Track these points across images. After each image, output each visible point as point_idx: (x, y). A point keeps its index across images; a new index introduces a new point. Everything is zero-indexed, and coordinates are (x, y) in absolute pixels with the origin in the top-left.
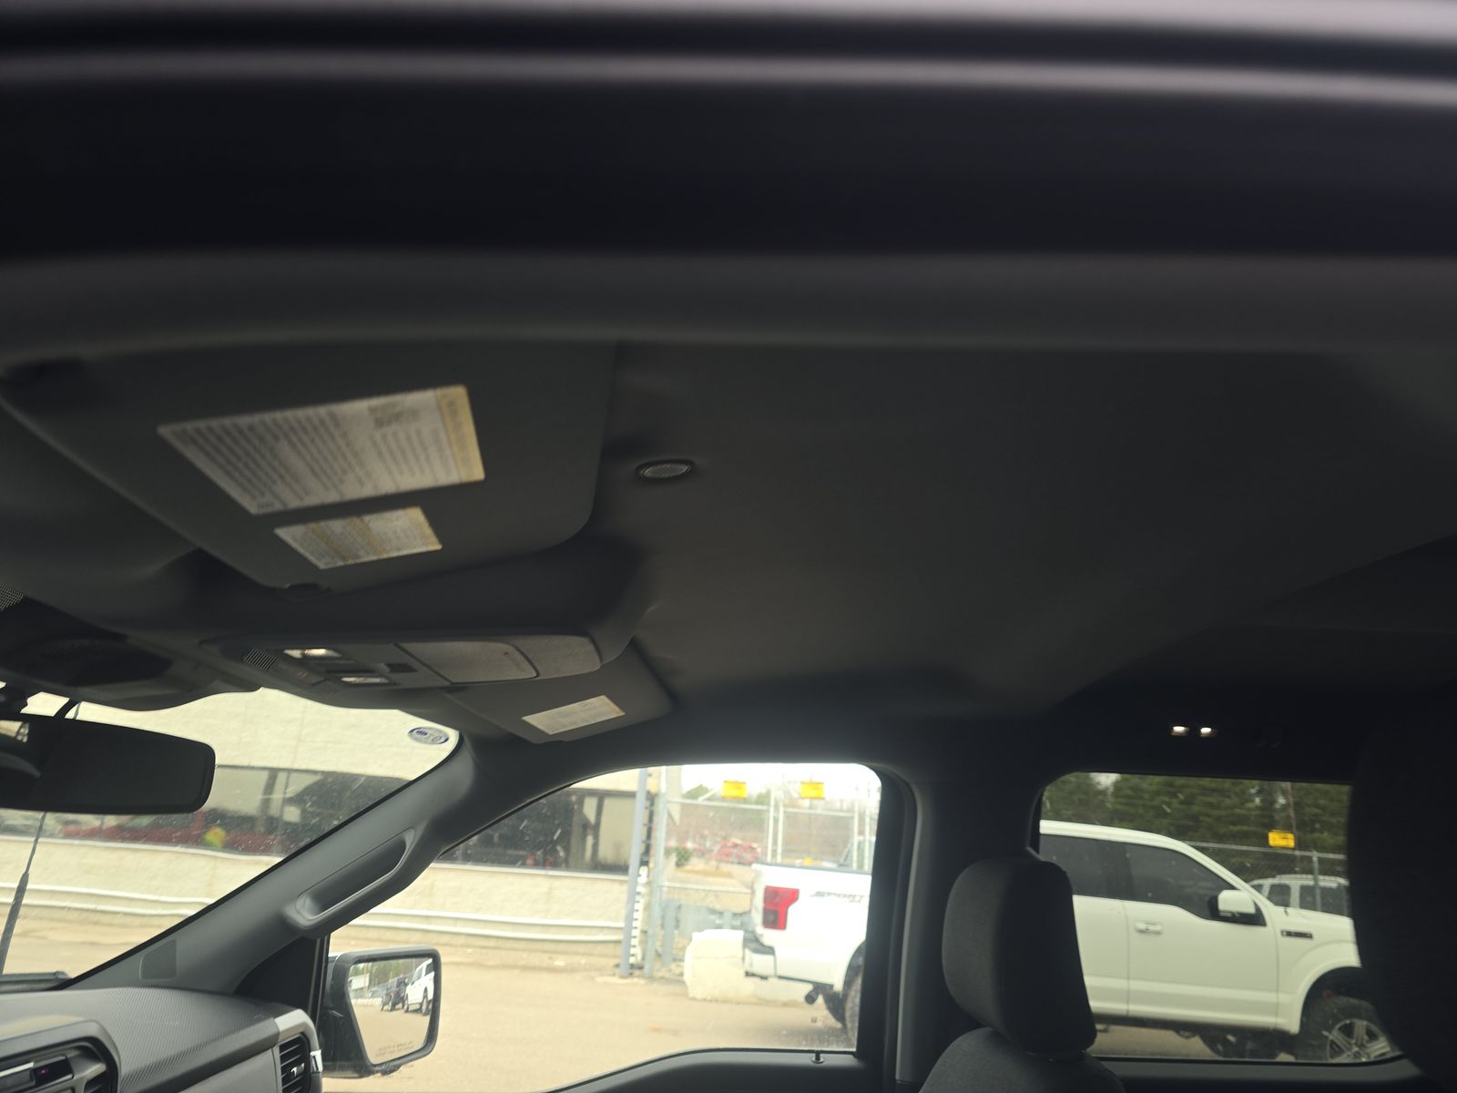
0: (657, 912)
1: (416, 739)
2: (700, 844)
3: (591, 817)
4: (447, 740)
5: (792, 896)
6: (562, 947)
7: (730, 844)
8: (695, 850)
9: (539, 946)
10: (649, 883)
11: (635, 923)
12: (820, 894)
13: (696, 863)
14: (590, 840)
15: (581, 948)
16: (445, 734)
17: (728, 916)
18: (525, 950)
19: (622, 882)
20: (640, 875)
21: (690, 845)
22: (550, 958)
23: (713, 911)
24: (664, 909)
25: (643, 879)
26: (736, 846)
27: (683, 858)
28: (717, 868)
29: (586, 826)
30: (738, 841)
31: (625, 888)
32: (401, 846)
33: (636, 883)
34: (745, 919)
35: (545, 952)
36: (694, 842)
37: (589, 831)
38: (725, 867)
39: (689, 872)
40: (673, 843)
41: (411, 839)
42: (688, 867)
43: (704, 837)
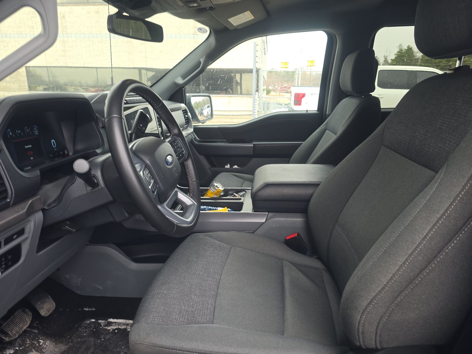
0: (262, 105)
1: (199, 32)
2: (274, 87)
3: (239, 81)
4: (207, 32)
5: (304, 95)
6: (234, 117)
7: (283, 87)
8: (272, 89)
9: (228, 117)
10: (259, 97)
11: (255, 109)
12: (312, 94)
13: (272, 93)
14: (239, 87)
15: (240, 117)
16: (206, 30)
17: (283, 105)
18: (224, 118)
19: (250, 97)
20: (256, 94)
21: (270, 88)
22: (232, 120)
23: (279, 104)
24: (264, 103)
25: (257, 96)
26: (285, 87)
27: (268, 92)
28: (279, 94)
29: (237, 83)
30: (286, 86)
31: (252, 99)
32: (200, 63)
33: (255, 97)
34: (289, 105)
35: (230, 118)
36: (272, 86)
37: (238, 85)
38: (282, 94)
39: (270, 96)
40: (265, 87)
41: (202, 60)
42: (270, 95)
43: (275, 85)
